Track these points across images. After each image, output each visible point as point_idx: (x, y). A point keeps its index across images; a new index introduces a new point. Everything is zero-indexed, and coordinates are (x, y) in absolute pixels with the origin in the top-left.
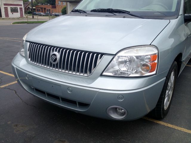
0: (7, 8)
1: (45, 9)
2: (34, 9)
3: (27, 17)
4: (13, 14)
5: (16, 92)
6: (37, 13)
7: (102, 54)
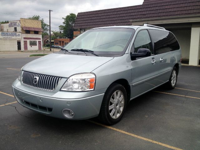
0: (26, 41)
1: (63, 42)
2: (53, 42)
3: (44, 50)
4: (31, 47)
5: (16, 108)
6: (55, 46)
7: (62, 78)
